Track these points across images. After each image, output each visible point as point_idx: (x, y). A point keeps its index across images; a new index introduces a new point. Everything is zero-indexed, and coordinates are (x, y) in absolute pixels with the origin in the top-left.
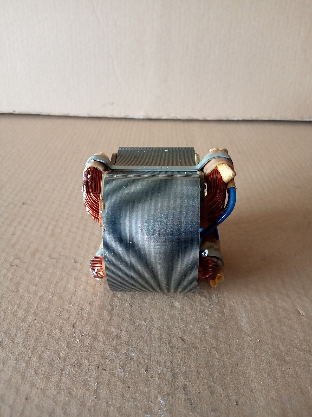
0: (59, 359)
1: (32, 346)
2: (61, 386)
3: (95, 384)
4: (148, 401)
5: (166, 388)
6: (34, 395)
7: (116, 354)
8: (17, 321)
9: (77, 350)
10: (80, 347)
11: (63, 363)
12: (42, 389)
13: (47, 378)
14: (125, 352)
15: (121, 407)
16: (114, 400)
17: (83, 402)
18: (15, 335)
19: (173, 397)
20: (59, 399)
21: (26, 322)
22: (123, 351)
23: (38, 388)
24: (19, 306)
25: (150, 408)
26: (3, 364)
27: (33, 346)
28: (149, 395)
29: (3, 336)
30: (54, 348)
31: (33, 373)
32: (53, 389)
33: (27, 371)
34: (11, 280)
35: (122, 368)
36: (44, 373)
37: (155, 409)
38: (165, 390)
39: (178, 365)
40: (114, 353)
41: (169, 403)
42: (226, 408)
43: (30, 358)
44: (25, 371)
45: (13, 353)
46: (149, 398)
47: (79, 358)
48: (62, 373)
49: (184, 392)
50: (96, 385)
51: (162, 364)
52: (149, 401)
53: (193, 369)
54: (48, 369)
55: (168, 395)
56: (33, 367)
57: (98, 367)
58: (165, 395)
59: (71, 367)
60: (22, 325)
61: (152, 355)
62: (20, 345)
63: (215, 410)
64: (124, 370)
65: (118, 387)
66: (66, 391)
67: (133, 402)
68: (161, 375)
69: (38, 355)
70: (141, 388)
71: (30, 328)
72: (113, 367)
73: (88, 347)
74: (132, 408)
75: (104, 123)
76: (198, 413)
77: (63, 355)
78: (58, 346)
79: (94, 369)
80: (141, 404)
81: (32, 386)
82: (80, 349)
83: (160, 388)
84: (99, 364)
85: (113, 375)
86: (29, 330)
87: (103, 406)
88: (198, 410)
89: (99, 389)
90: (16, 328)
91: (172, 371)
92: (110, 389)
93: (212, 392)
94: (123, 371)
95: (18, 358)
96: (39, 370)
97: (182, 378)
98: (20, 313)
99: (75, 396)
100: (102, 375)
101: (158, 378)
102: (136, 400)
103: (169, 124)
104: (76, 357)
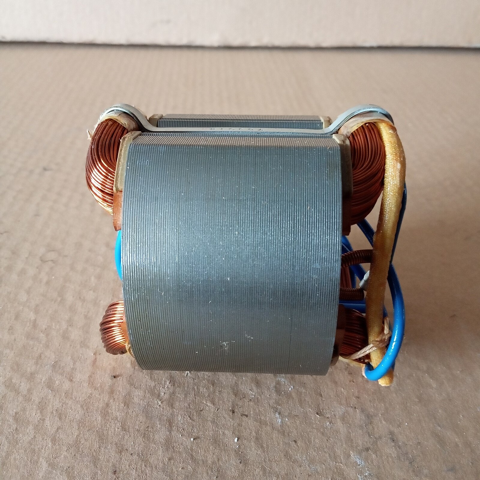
0: (160, 403)
2: (173, 447)
3: (234, 440)
4: (334, 462)
5: (361, 440)
6: (127, 466)
7: (258, 390)
8: (72, 346)
9: (190, 386)
10: (194, 381)
11: (168, 408)
12: (139, 454)
14: (275, 387)
15: (290, 474)
16: (274, 465)
17: (219, 471)
18: (73, 369)
19: (375, 453)
20: (174, 470)
21: (88, 347)
22: (270, 384)
23: (132, 454)
24: (70, 323)
25: (341, 473)
26: (60, 418)
27: (109, 385)
28: (335, 453)
29: (50, 371)
30: (148, 386)
31: (118, 428)
32: (160, 452)
33: (106, 426)
34: (48, 283)
35: (276, 410)
36: (137, 427)
37: (351, 475)
38: (360, 443)
39: (370, 401)
40: (254, 388)
41: (372, 463)
42: (471, 464)
43: (107, 405)
44: (102, 427)
45: (74, 398)
46: (335, 458)
47: (195, 398)
49: (393, 444)
50: (236, 440)
51: (344, 402)
52: (336, 463)
53: (398, 407)
54: (144, 420)
55: (367, 449)
56: (117, 418)
57: (233, 412)
59: (185, 414)
61: (321, 387)
62: (86, 385)
63: (453, 469)
64: (279, 414)
65: (276, 443)
67: (309, 466)
68: (346, 419)
69: (121, 398)
70: (317, 441)
72: (259, 410)
73: (208, 381)
74: (309, 476)
76: (426, 476)
77: (167, 396)
78: (155, 382)
79: (226, 416)
80: (323, 468)
81: (121, 450)
82: (195, 384)
83: (349, 440)
84: (233, 407)
85: (262, 423)
86: (96, 359)
87: (257, 475)
88: (426, 471)
89: (242, 447)
90: (72, 358)
91: (363, 411)
92: (262, 447)
93: (441, 440)
94: (277, 415)
95: (86, 406)
96: (129, 423)
97: (384, 422)
98: (75, 334)
99: (203, 461)
100: (243, 424)
102: (312, 461)
104: (191, 397)
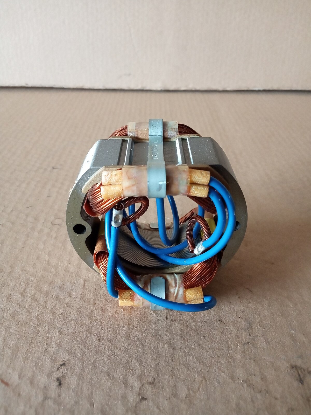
1: (92, 300)
13: (115, 331)
48: (129, 325)
58: (245, 343)
60: (76, 280)
66: (137, 343)
71: (86, 283)
75: (122, 94)
101: (233, 328)
103: (189, 95)
